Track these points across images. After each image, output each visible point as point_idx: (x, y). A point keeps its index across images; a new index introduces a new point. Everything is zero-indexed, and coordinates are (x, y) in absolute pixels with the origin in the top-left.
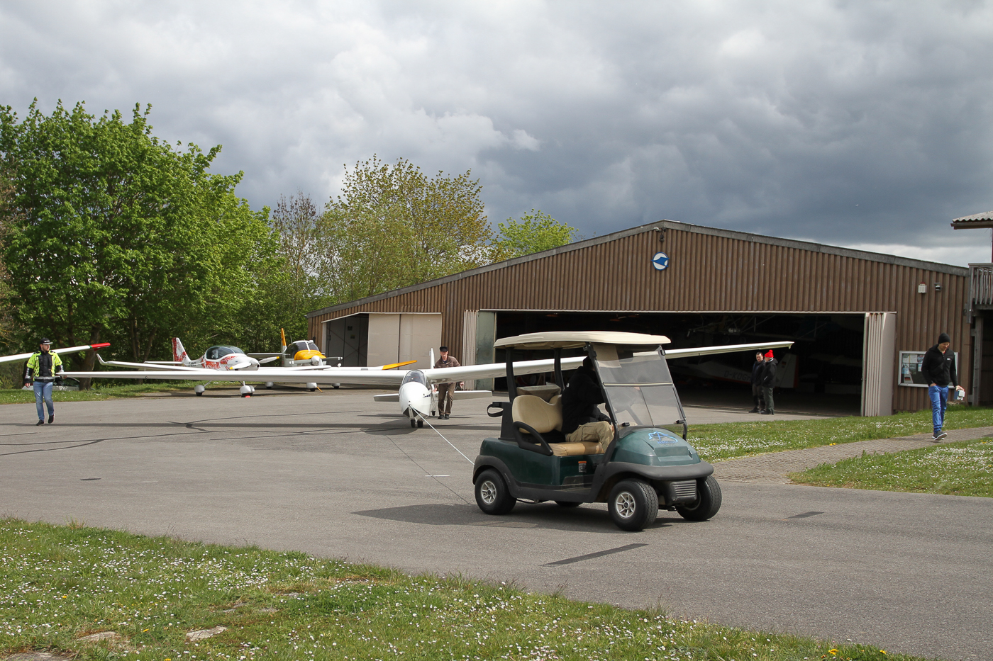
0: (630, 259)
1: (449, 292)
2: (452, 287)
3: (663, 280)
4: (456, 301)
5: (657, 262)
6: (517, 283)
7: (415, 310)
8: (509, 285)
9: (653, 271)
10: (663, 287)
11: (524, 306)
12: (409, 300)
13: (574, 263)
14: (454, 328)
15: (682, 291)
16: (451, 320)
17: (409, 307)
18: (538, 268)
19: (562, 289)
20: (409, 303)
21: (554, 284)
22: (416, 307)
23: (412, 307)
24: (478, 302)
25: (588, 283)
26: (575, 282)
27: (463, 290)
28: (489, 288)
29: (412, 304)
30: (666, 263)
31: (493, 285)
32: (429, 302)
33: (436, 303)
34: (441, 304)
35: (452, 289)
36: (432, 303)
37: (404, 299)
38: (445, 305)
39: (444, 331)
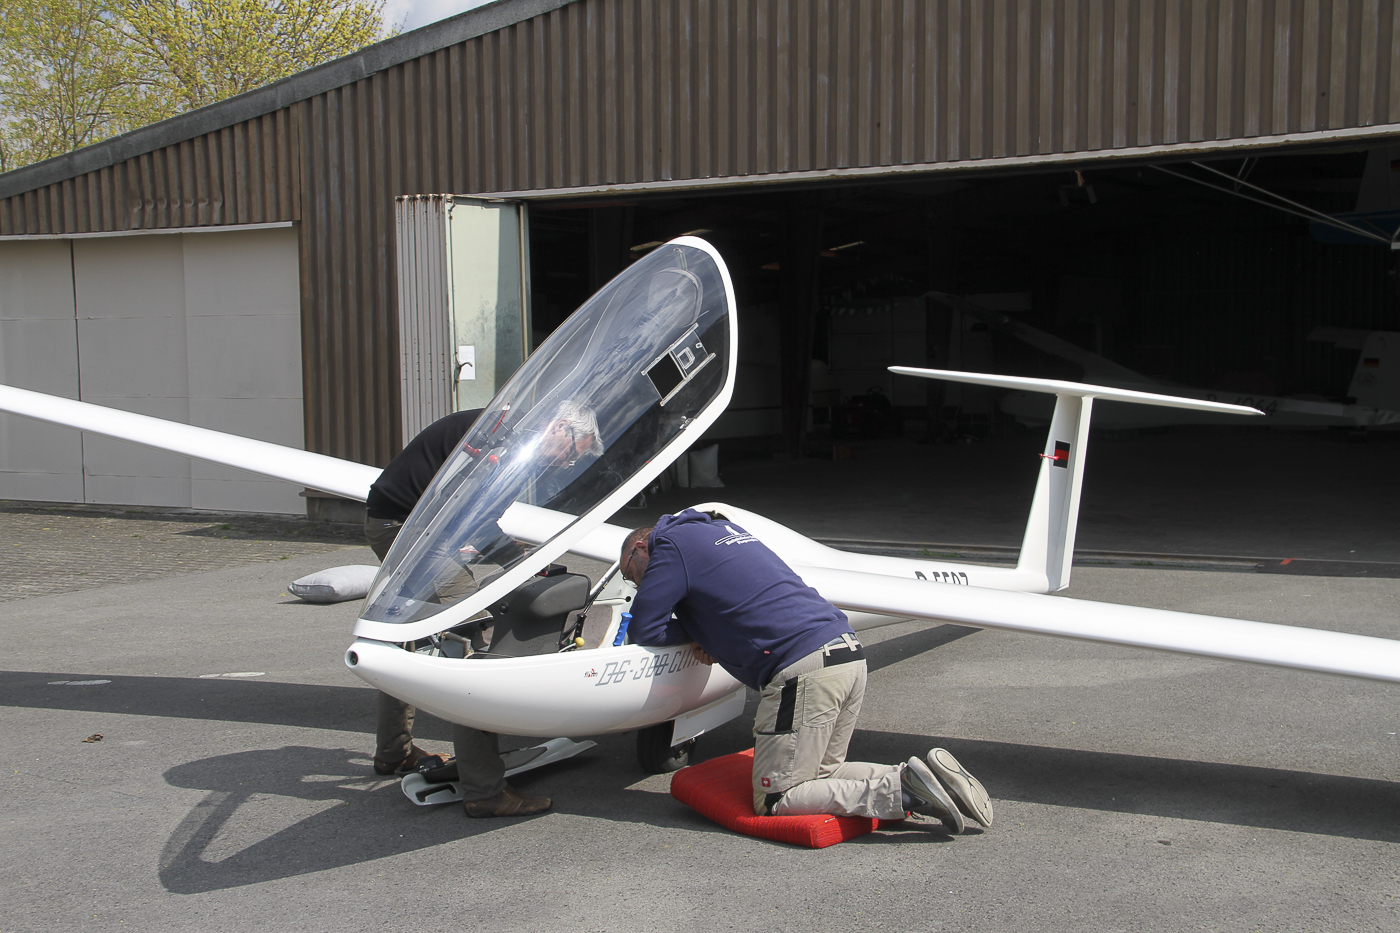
1: (319, 137)
2: (332, 115)
4: (349, 170)
6: (611, 74)
7: (189, 218)
8: (575, 86)
11: (648, 168)
12: (160, 179)
14: (352, 282)
16: (336, 248)
17: (162, 207)
19: (823, 79)
20: (161, 193)
21: (782, 58)
22: (189, 206)
23: (175, 207)
25: (955, 39)
27: (379, 121)
28: (489, 106)
29: (175, 194)
31: (505, 91)
32: (241, 183)
33: (269, 186)
34: (290, 188)
35: (332, 124)
36: (256, 187)
37: (140, 180)
38: (306, 191)
39: (308, 295)
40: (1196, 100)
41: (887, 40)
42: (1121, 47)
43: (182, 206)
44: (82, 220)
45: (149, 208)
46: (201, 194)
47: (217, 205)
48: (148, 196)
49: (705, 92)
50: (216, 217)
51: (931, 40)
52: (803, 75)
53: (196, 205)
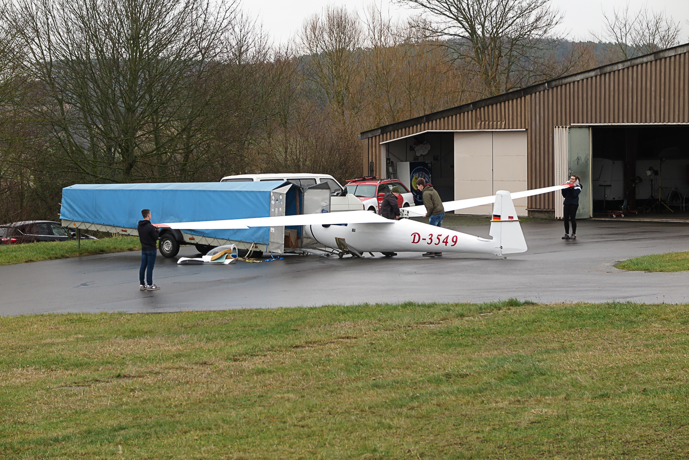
1: (533, 105)
2: (537, 99)
4: (542, 115)
6: (612, 94)
7: (495, 127)
8: (603, 96)
11: (621, 120)
13: (675, 70)
14: (542, 147)
16: (538, 138)
17: (487, 123)
18: (635, 75)
20: (487, 119)
22: (495, 123)
23: (491, 123)
24: (568, 116)
26: (677, 91)
27: (551, 102)
28: (580, 100)
29: (491, 119)
31: (585, 96)
32: (511, 117)
33: (519, 118)
34: (525, 119)
35: (538, 101)
36: (515, 118)
37: (480, 114)
38: (529, 120)
39: (529, 150)
43: (493, 123)
44: (462, 126)
45: (483, 123)
46: (499, 119)
47: (504, 123)
48: (483, 119)
49: (635, 101)
50: (503, 127)
53: (497, 123)
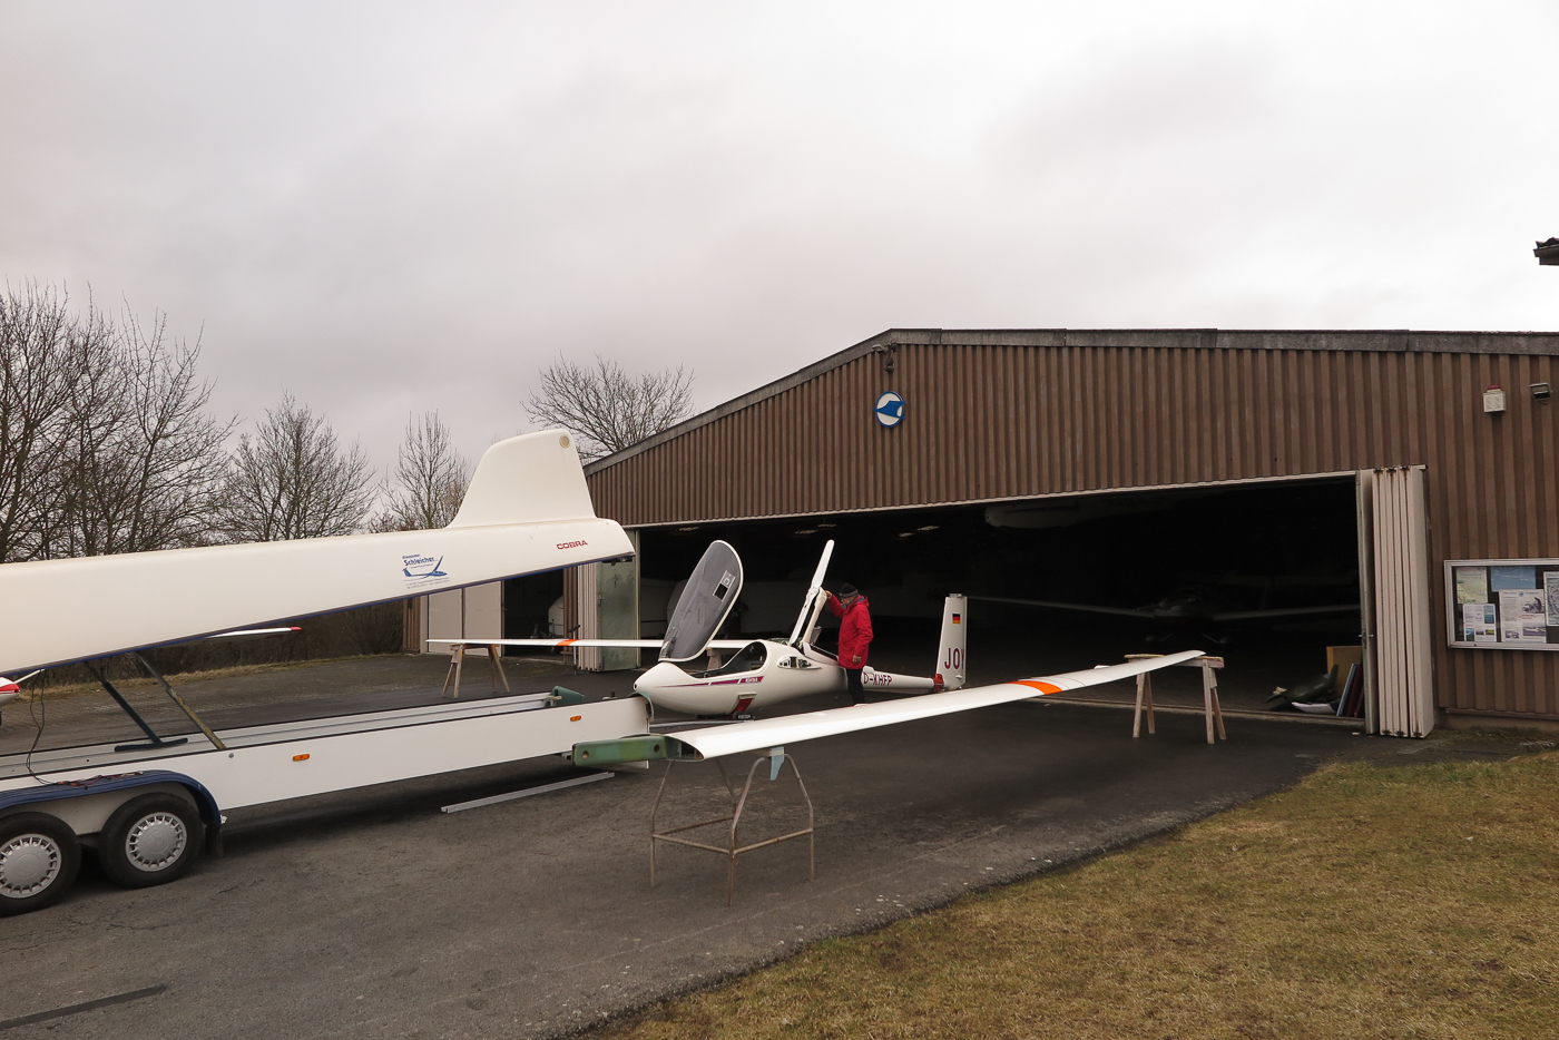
0: (836, 411)
3: (897, 446)
5: (883, 411)
9: (878, 429)
10: (897, 458)
15: (933, 464)
19: (729, 480)
21: (716, 471)
25: (770, 465)
30: (899, 413)
40: (845, 492)
41: (749, 465)
42: (822, 470)
51: (763, 465)
52: (723, 478)
